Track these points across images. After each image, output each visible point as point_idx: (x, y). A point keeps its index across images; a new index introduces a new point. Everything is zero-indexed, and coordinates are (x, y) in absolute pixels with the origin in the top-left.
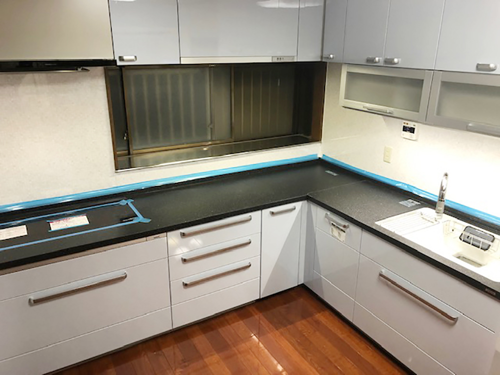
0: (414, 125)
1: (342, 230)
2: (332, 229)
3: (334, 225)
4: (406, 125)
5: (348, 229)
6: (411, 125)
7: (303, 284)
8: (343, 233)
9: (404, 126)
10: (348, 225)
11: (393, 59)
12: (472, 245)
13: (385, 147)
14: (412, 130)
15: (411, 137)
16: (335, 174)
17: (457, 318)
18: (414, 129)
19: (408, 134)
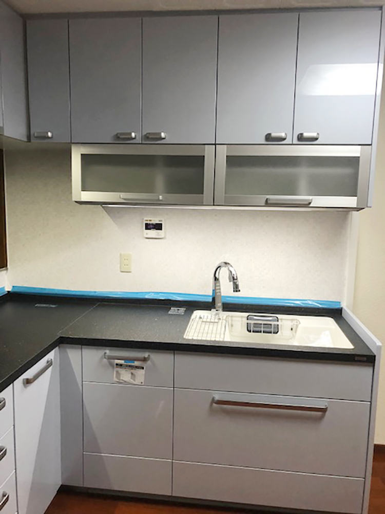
0: (161, 221)
1: (137, 367)
2: (117, 372)
3: (121, 365)
4: (148, 222)
5: (149, 362)
6: (155, 221)
8: (142, 370)
9: (146, 224)
10: (149, 356)
13: (121, 255)
14: (158, 227)
15: (158, 235)
16: (54, 306)
17: (326, 408)
18: (161, 224)
19: (153, 233)
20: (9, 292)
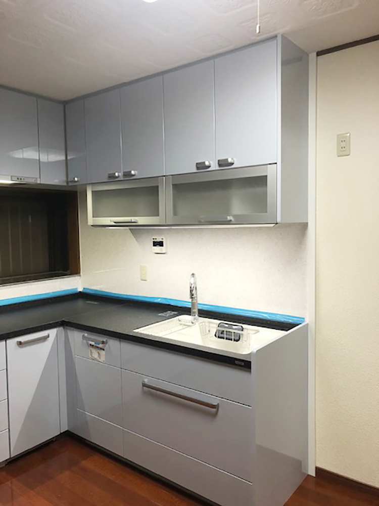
0: (162, 239)
1: (101, 349)
2: (91, 350)
3: (93, 346)
4: (155, 240)
5: (107, 346)
6: (159, 239)
7: (67, 431)
8: (103, 351)
9: (154, 242)
10: (106, 340)
11: (131, 172)
12: (226, 339)
13: (141, 266)
14: (161, 244)
15: (162, 251)
16: (96, 303)
17: (218, 404)
18: (162, 242)
19: (158, 249)
20: (80, 292)
